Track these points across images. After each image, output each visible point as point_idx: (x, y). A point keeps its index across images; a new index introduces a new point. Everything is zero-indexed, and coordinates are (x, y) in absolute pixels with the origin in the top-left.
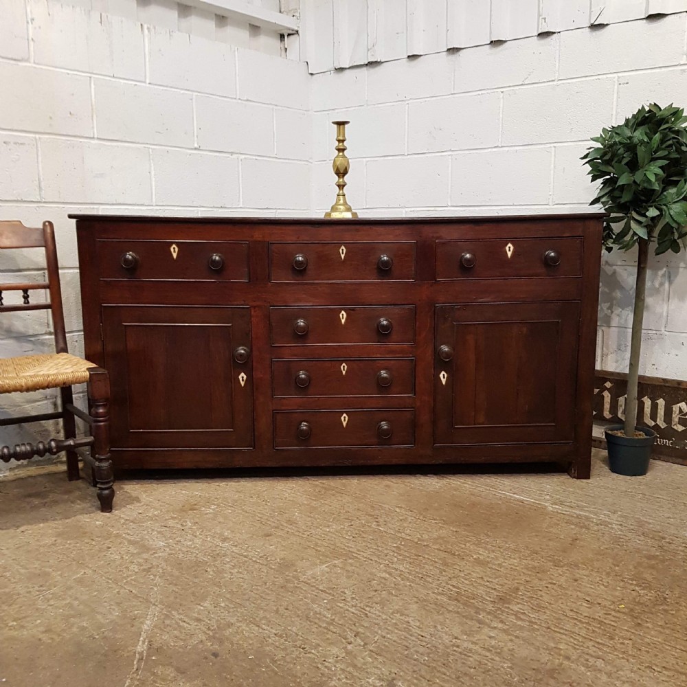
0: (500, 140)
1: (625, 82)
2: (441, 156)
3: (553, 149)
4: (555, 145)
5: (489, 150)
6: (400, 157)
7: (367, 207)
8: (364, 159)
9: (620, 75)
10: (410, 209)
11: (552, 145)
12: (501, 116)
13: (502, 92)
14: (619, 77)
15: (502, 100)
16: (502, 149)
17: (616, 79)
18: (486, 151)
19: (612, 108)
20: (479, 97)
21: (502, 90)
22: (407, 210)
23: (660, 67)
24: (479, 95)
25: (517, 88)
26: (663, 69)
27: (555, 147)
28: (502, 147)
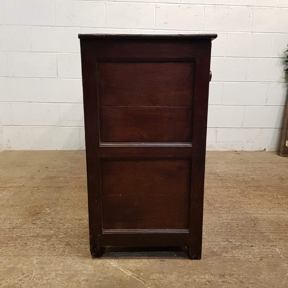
0: (105, 24)
1: (159, 7)
2: (75, 29)
3: (130, 31)
4: (130, 29)
5: (100, 29)
6: (51, 27)
7: (32, 51)
8: (29, 26)
9: (156, 3)
10: (59, 53)
11: (129, 29)
12: (105, 13)
13: (105, 3)
14: (156, 5)
15: (105, 7)
16: (106, 29)
17: (155, 5)
18: (98, 29)
19: (154, 17)
20: (93, 3)
21: (105, 2)
22: (57, 53)
23: (171, 3)
24: (93, 2)
25: (112, 2)
26: (172, 4)
27: (130, 30)
28: (106, 28)
